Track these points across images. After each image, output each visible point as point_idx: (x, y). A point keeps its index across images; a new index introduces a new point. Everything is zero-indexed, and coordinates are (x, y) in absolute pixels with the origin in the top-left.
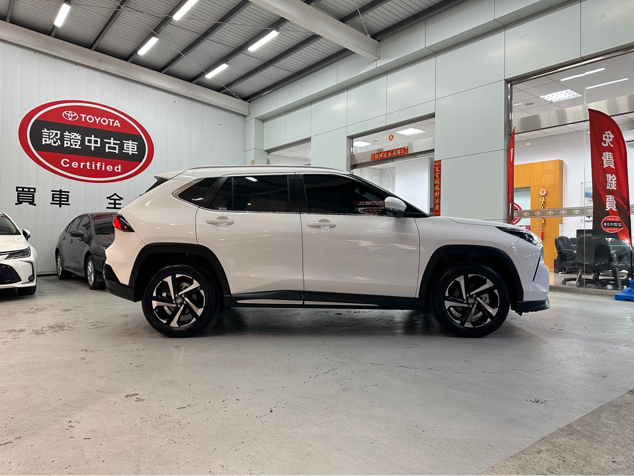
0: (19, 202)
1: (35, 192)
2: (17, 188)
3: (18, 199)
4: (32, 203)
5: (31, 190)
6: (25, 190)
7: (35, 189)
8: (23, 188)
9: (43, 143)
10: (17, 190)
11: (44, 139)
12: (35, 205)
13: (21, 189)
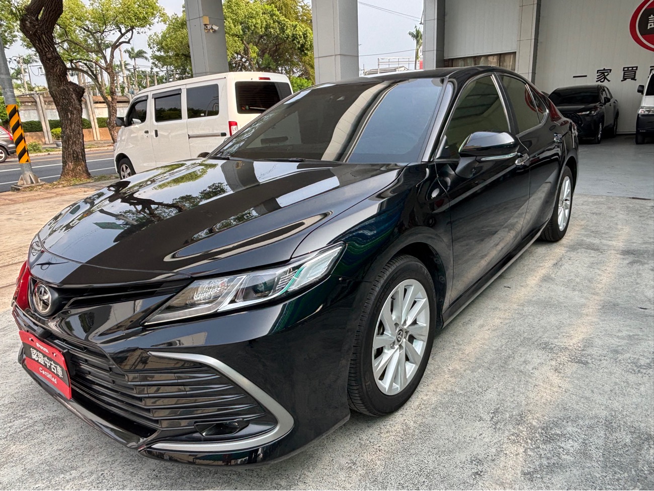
0: (624, 79)
1: (637, 69)
2: (624, 68)
3: (624, 76)
4: (634, 79)
5: (635, 68)
6: (630, 69)
7: (637, 67)
8: (628, 68)
9: (648, 28)
10: (624, 70)
11: (649, 24)
12: (636, 80)
13: (627, 69)
